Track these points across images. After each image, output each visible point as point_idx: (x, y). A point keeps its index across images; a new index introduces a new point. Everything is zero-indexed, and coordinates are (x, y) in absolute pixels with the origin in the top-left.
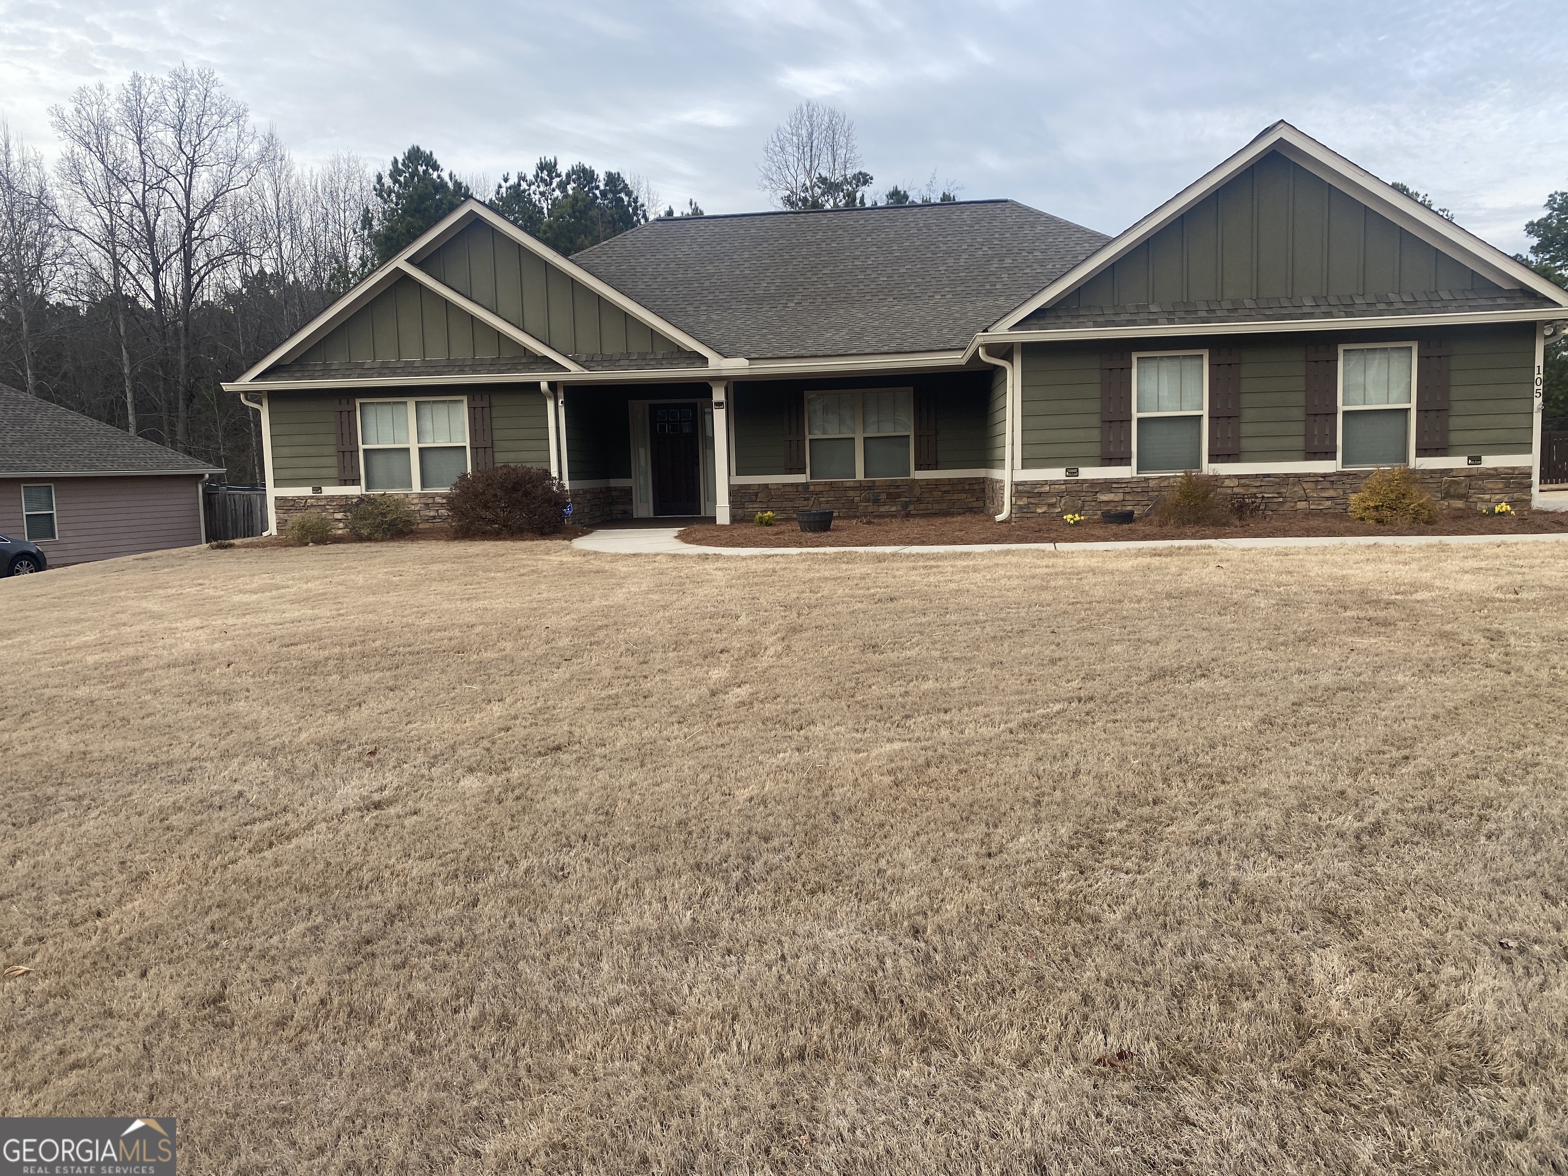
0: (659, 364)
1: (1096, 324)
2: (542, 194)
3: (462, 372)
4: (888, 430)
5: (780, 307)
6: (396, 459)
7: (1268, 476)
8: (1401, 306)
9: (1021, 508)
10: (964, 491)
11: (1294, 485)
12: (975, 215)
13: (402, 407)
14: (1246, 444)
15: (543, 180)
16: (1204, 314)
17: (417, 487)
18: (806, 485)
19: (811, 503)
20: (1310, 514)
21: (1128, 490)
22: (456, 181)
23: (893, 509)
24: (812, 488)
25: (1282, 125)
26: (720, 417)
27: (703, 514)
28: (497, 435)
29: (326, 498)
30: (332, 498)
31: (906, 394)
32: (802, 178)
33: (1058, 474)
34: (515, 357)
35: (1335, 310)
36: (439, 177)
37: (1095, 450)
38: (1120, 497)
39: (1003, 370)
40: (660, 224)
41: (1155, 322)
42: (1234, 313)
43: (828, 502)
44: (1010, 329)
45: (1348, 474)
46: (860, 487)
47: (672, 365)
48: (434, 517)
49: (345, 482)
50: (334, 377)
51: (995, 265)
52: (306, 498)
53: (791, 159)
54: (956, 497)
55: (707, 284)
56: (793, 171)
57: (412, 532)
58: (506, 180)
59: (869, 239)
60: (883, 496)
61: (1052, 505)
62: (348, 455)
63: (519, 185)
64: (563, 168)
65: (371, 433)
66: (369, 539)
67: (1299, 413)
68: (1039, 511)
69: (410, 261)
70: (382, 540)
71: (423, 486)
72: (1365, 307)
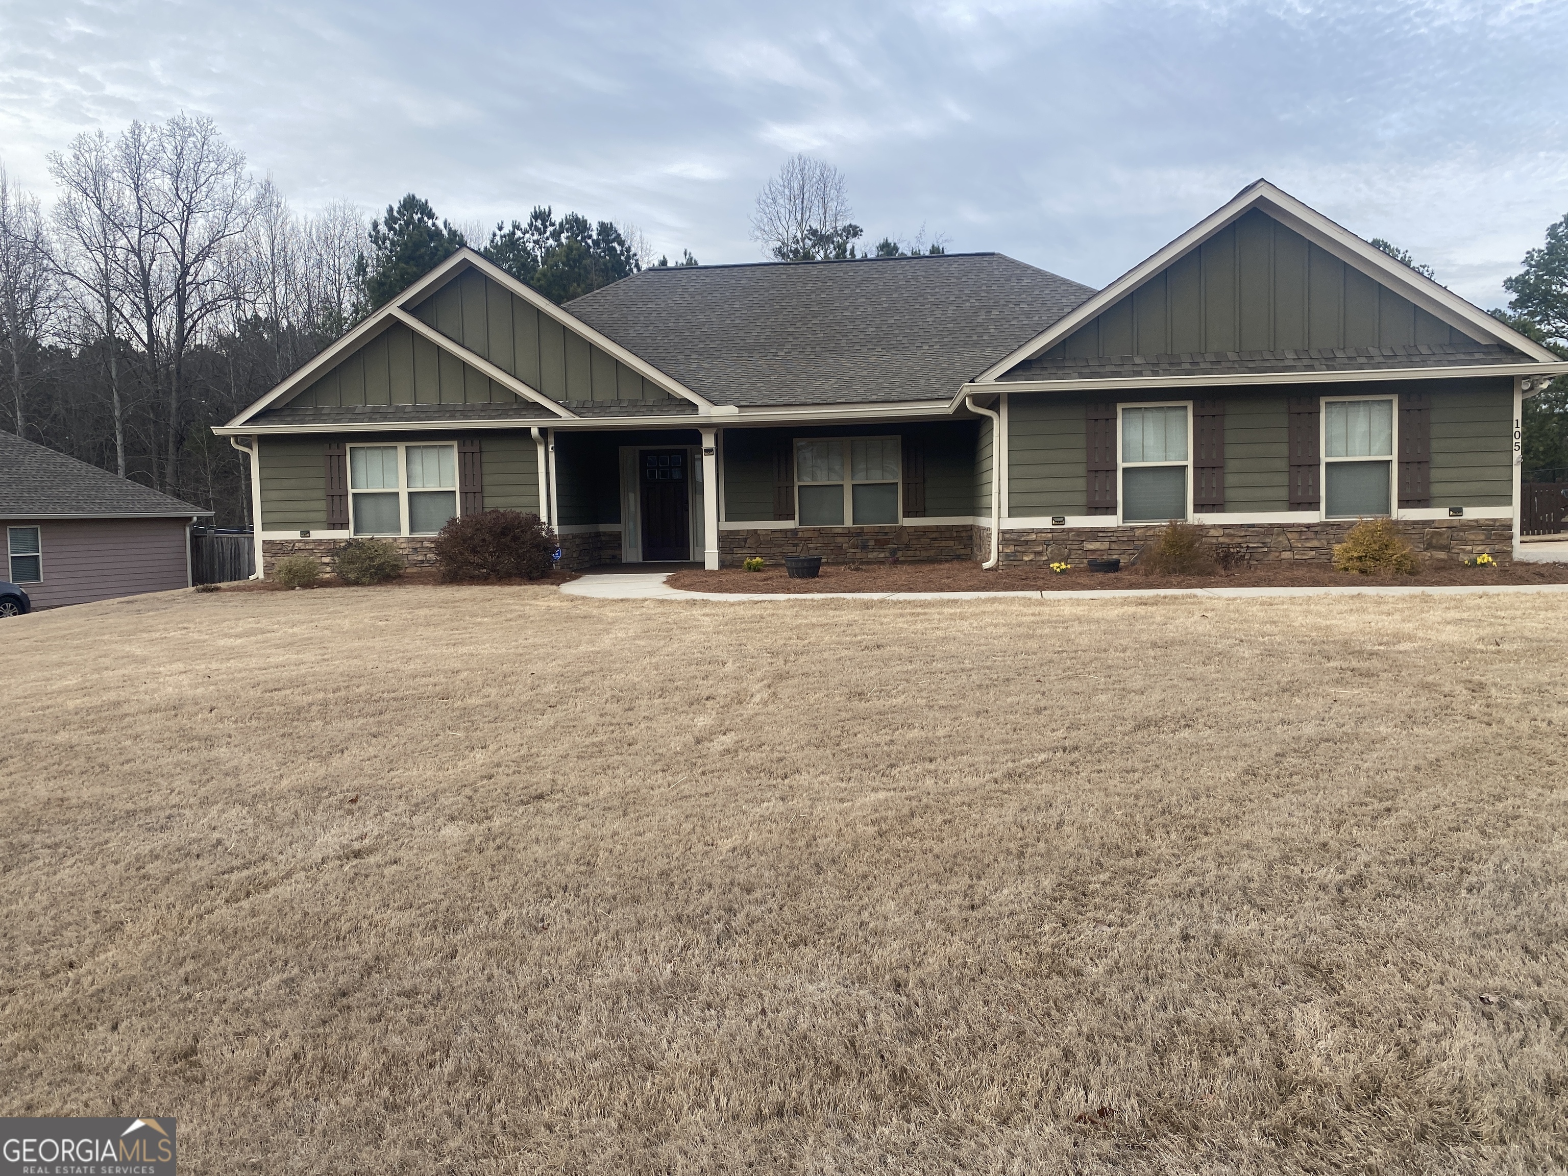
0: (649, 411)
1: (1082, 376)
2: (536, 242)
3: (452, 417)
4: (876, 477)
5: (770, 356)
6: (385, 504)
7: (1253, 526)
8: (1381, 359)
9: (1007, 555)
10: (951, 538)
11: (1278, 535)
12: (962, 267)
13: (392, 452)
14: (1230, 494)
15: (537, 229)
16: (1188, 366)
17: (405, 532)
18: (794, 531)
19: (799, 549)
20: (1294, 564)
21: (1113, 539)
22: (450, 229)
23: (882, 555)
24: (800, 534)
25: (1262, 183)
26: (709, 464)
27: (692, 559)
28: (487, 479)
29: (314, 541)
30: (320, 542)
31: (894, 442)
32: (793, 230)
33: (1044, 522)
34: (506, 403)
35: (1316, 363)
36: (434, 224)
37: (1081, 499)
38: (1106, 546)
39: (989, 419)
40: (652, 273)
41: (1140, 374)
42: (1219, 364)
43: (816, 548)
44: (997, 380)
45: (1332, 525)
46: (849, 533)
47: (662, 412)
48: (422, 562)
49: (333, 526)
50: (324, 422)
51: (982, 316)
52: (293, 542)
53: (782, 210)
54: (943, 544)
55: (698, 333)
56: (784, 223)
57: (399, 576)
58: (500, 229)
59: (858, 291)
60: (871, 543)
61: (1039, 553)
62: (336, 499)
63: (514, 233)
64: (557, 217)
65: (361, 477)
66: (356, 583)
67: (1282, 465)
68: (1026, 559)
69: (403, 307)
70: (369, 585)
71: (412, 530)
72: (1346, 361)
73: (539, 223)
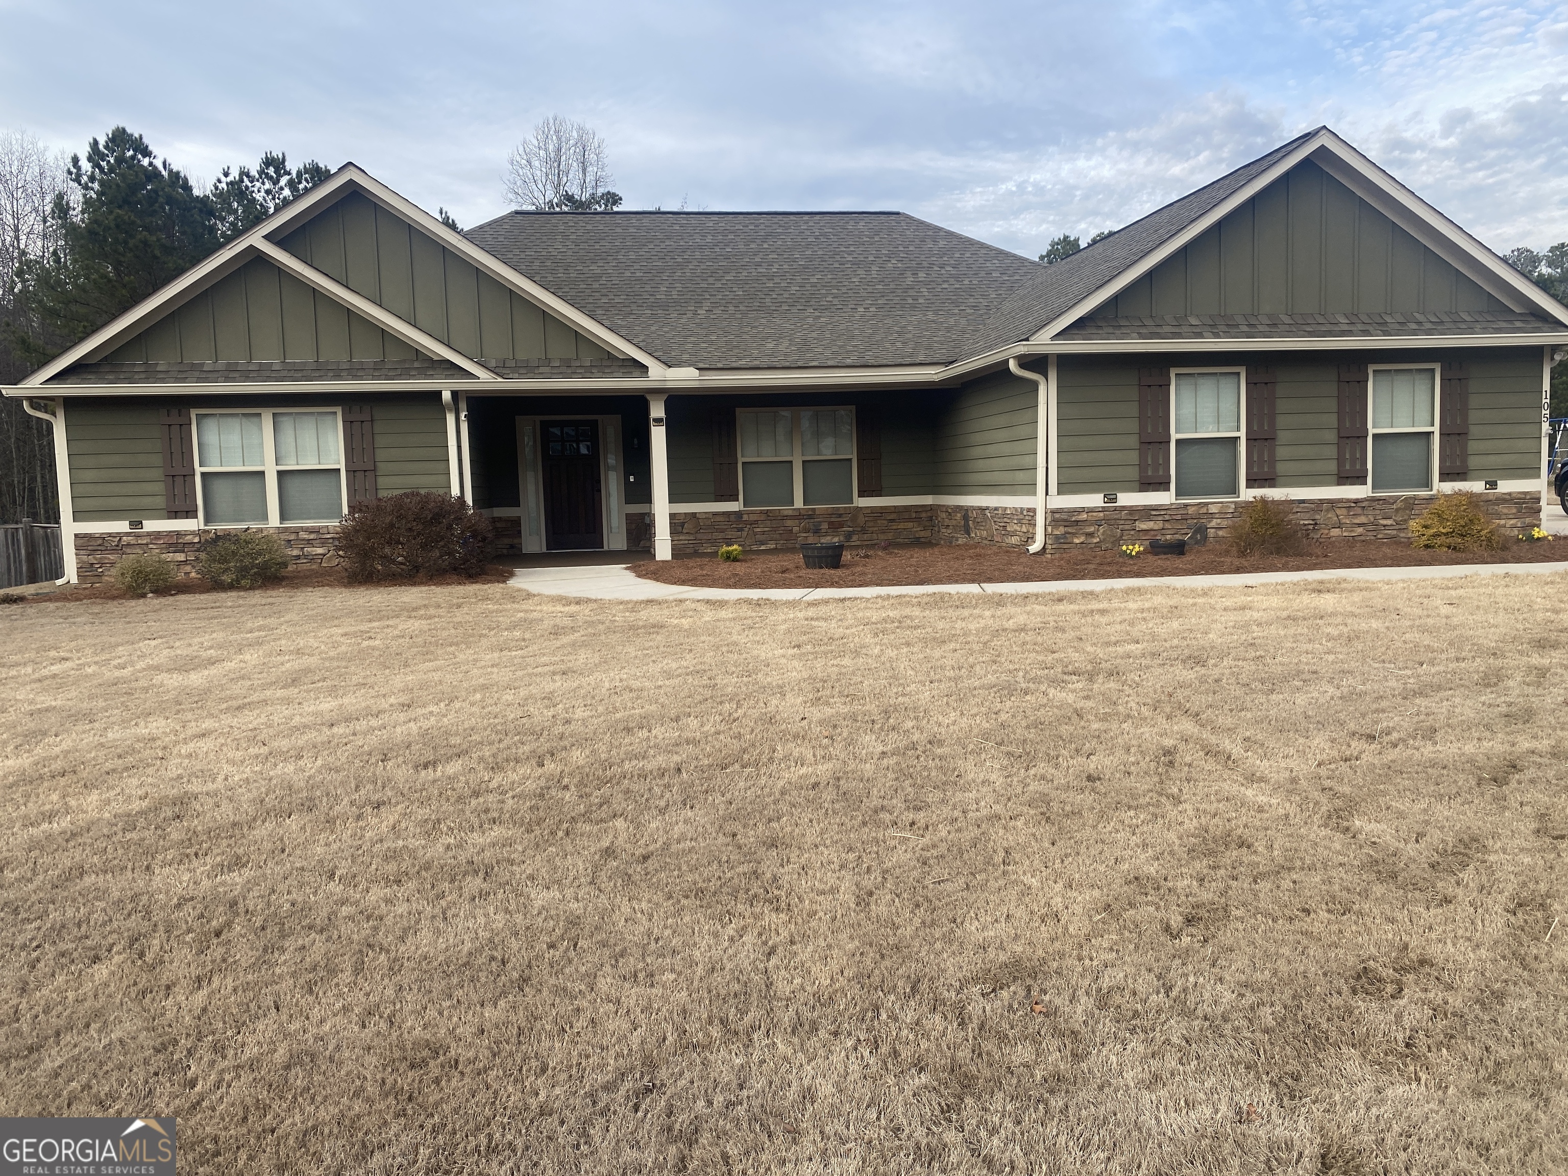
0: (587, 373)
1: (1141, 336)
2: (268, 192)
3: (338, 377)
4: (827, 453)
5: (690, 315)
6: (248, 485)
7: (1303, 501)
8: (1429, 326)
9: (1057, 537)
10: (910, 520)
11: (1328, 511)
12: (871, 226)
13: (255, 420)
14: (1281, 468)
15: (270, 178)
16: (1245, 329)
17: (274, 520)
18: (739, 514)
19: (744, 534)
20: (1351, 542)
21: (1167, 517)
22: (171, 171)
23: (836, 540)
24: (745, 517)
25: (1324, 132)
26: (658, 437)
27: (606, 548)
28: (381, 455)
29: (149, 534)
30: (157, 535)
31: (846, 414)
33: (1095, 500)
34: (404, 361)
35: (1371, 328)
36: (151, 164)
37: (1133, 473)
38: (1160, 525)
40: (519, 217)
41: (1200, 335)
42: (1274, 328)
43: (763, 533)
44: (1052, 338)
45: (1378, 500)
46: (799, 516)
47: (604, 374)
48: (298, 557)
49: (174, 514)
50: (163, 381)
51: (910, 280)
52: (120, 535)
54: (901, 526)
55: (596, 286)
57: (283, 578)
58: (226, 174)
59: (766, 246)
60: (825, 526)
61: (1091, 535)
62: (180, 480)
63: (242, 181)
64: (293, 166)
65: (213, 454)
66: (231, 587)
67: (1332, 436)
68: (1077, 541)
69: (266, 237)
70: (252, 588)
71: (283, 517)
72: (1397, 327)
73: (271, 171)
